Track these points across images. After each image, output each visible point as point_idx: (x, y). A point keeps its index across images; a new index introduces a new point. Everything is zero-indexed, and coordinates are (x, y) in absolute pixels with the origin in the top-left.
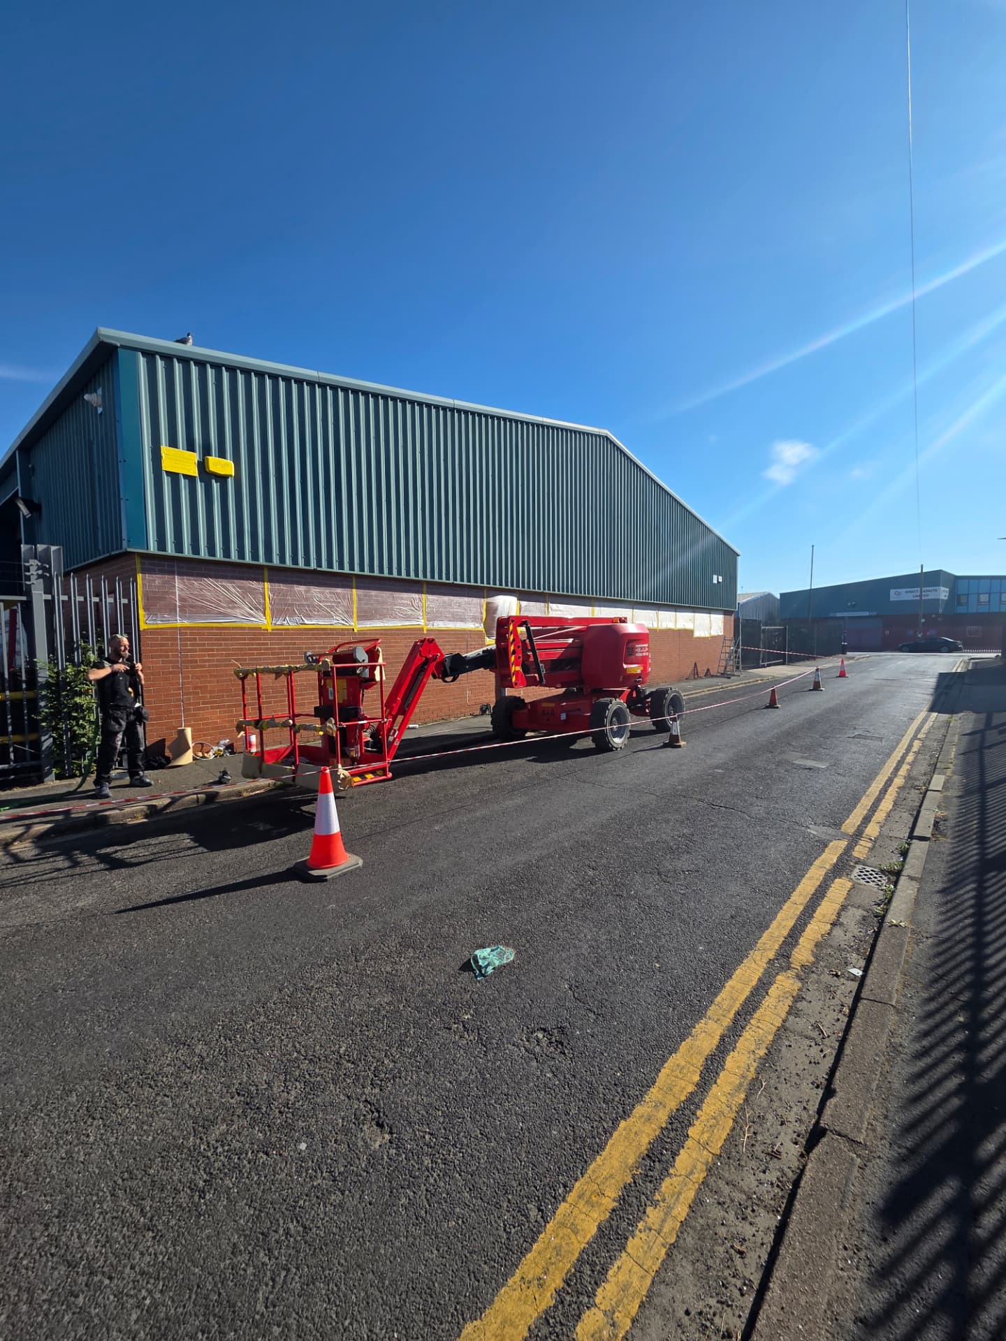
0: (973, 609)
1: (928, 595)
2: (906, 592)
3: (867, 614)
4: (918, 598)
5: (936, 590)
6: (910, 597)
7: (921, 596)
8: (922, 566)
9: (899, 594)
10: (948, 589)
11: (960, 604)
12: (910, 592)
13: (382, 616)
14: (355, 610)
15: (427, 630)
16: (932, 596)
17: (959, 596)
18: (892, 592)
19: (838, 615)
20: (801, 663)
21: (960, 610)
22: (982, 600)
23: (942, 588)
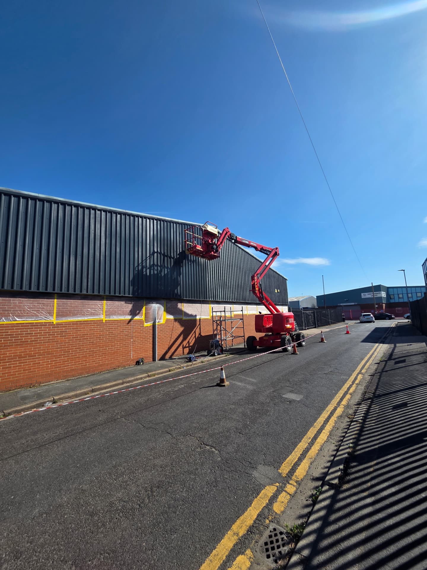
0: (397, 300)
1: (377, 295)
2: (368, 294)
3: (353, 304)
4: (373, 297)
5: (380, 293)
6: (370, 296)
7: (374, 296)
8: (372, 283)
9: (365, 295)
10: (385, 293)
11: (391, 298)
12: (370, 294)
13: (74, 315)
14: (55, 312)
15: (105, 321)
16: (379, 296)
17: (390, 295)
18: (362, 294)
19: (341, 304)
20: (324, 327)
21: (392, 301)
22: (400, 297)
23: (382, 292)
